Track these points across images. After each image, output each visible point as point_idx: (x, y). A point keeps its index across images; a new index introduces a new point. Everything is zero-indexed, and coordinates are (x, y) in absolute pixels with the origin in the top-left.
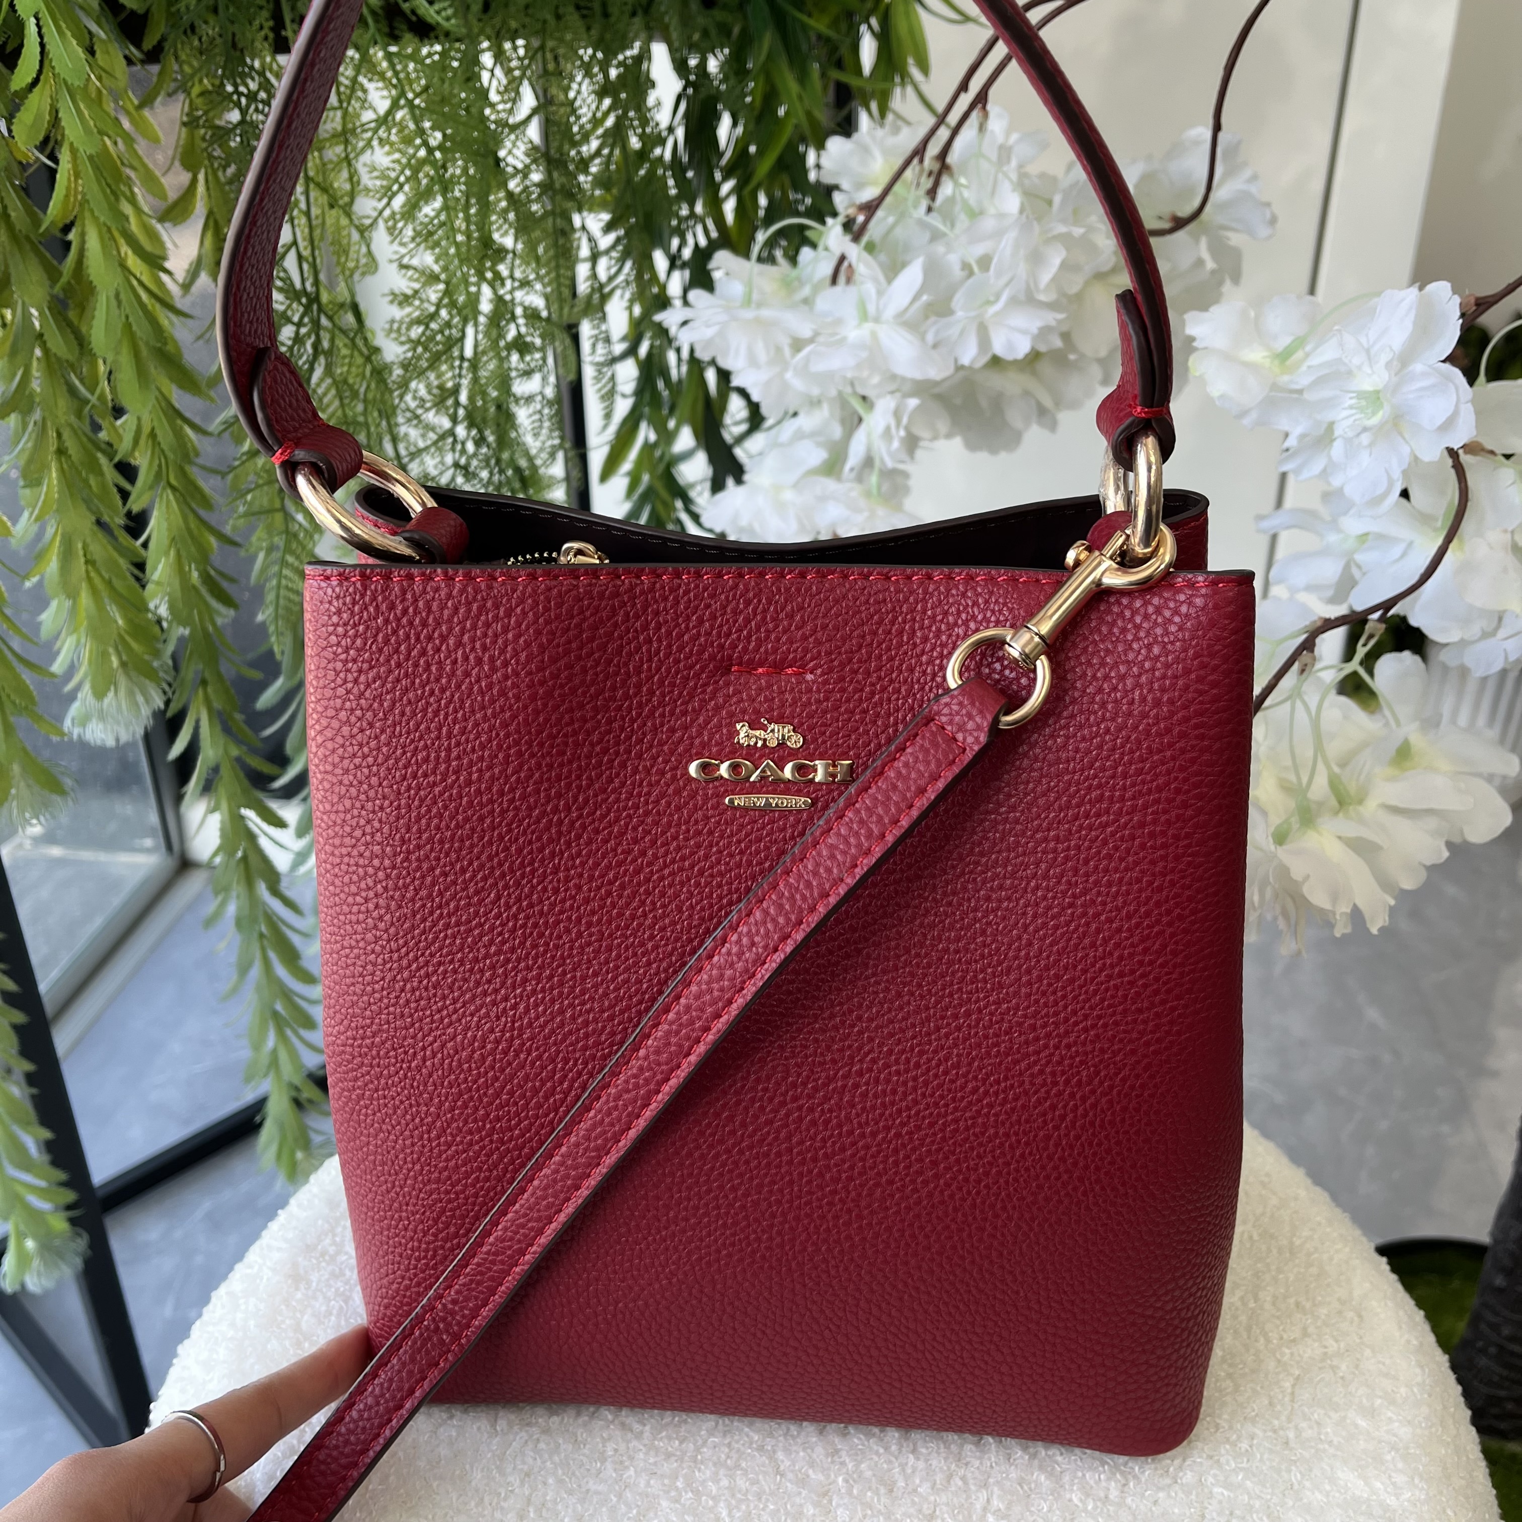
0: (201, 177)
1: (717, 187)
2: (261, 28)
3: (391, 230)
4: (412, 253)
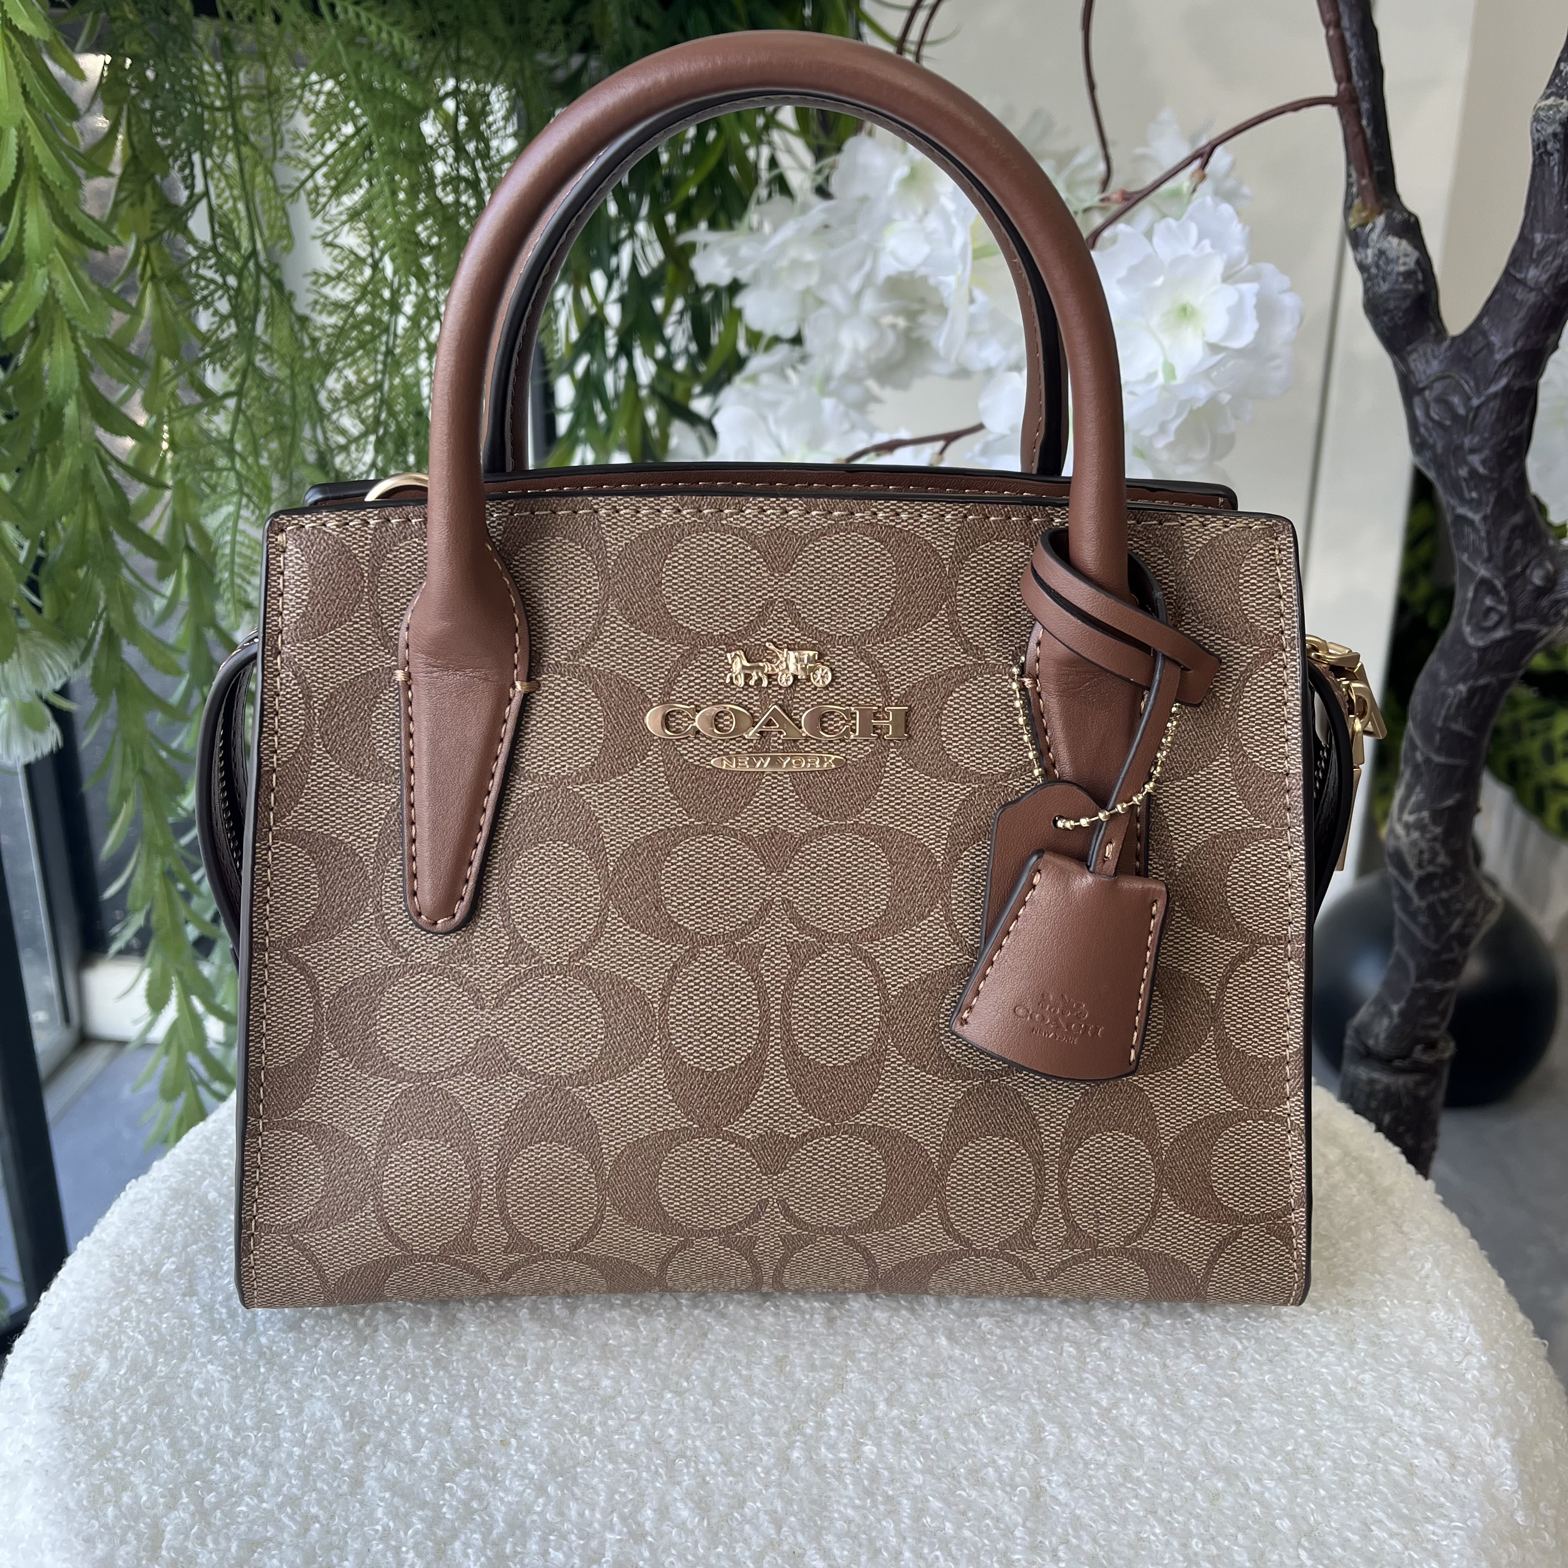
0: (124, 119)
3: (313, 205)
4: (336, 232)
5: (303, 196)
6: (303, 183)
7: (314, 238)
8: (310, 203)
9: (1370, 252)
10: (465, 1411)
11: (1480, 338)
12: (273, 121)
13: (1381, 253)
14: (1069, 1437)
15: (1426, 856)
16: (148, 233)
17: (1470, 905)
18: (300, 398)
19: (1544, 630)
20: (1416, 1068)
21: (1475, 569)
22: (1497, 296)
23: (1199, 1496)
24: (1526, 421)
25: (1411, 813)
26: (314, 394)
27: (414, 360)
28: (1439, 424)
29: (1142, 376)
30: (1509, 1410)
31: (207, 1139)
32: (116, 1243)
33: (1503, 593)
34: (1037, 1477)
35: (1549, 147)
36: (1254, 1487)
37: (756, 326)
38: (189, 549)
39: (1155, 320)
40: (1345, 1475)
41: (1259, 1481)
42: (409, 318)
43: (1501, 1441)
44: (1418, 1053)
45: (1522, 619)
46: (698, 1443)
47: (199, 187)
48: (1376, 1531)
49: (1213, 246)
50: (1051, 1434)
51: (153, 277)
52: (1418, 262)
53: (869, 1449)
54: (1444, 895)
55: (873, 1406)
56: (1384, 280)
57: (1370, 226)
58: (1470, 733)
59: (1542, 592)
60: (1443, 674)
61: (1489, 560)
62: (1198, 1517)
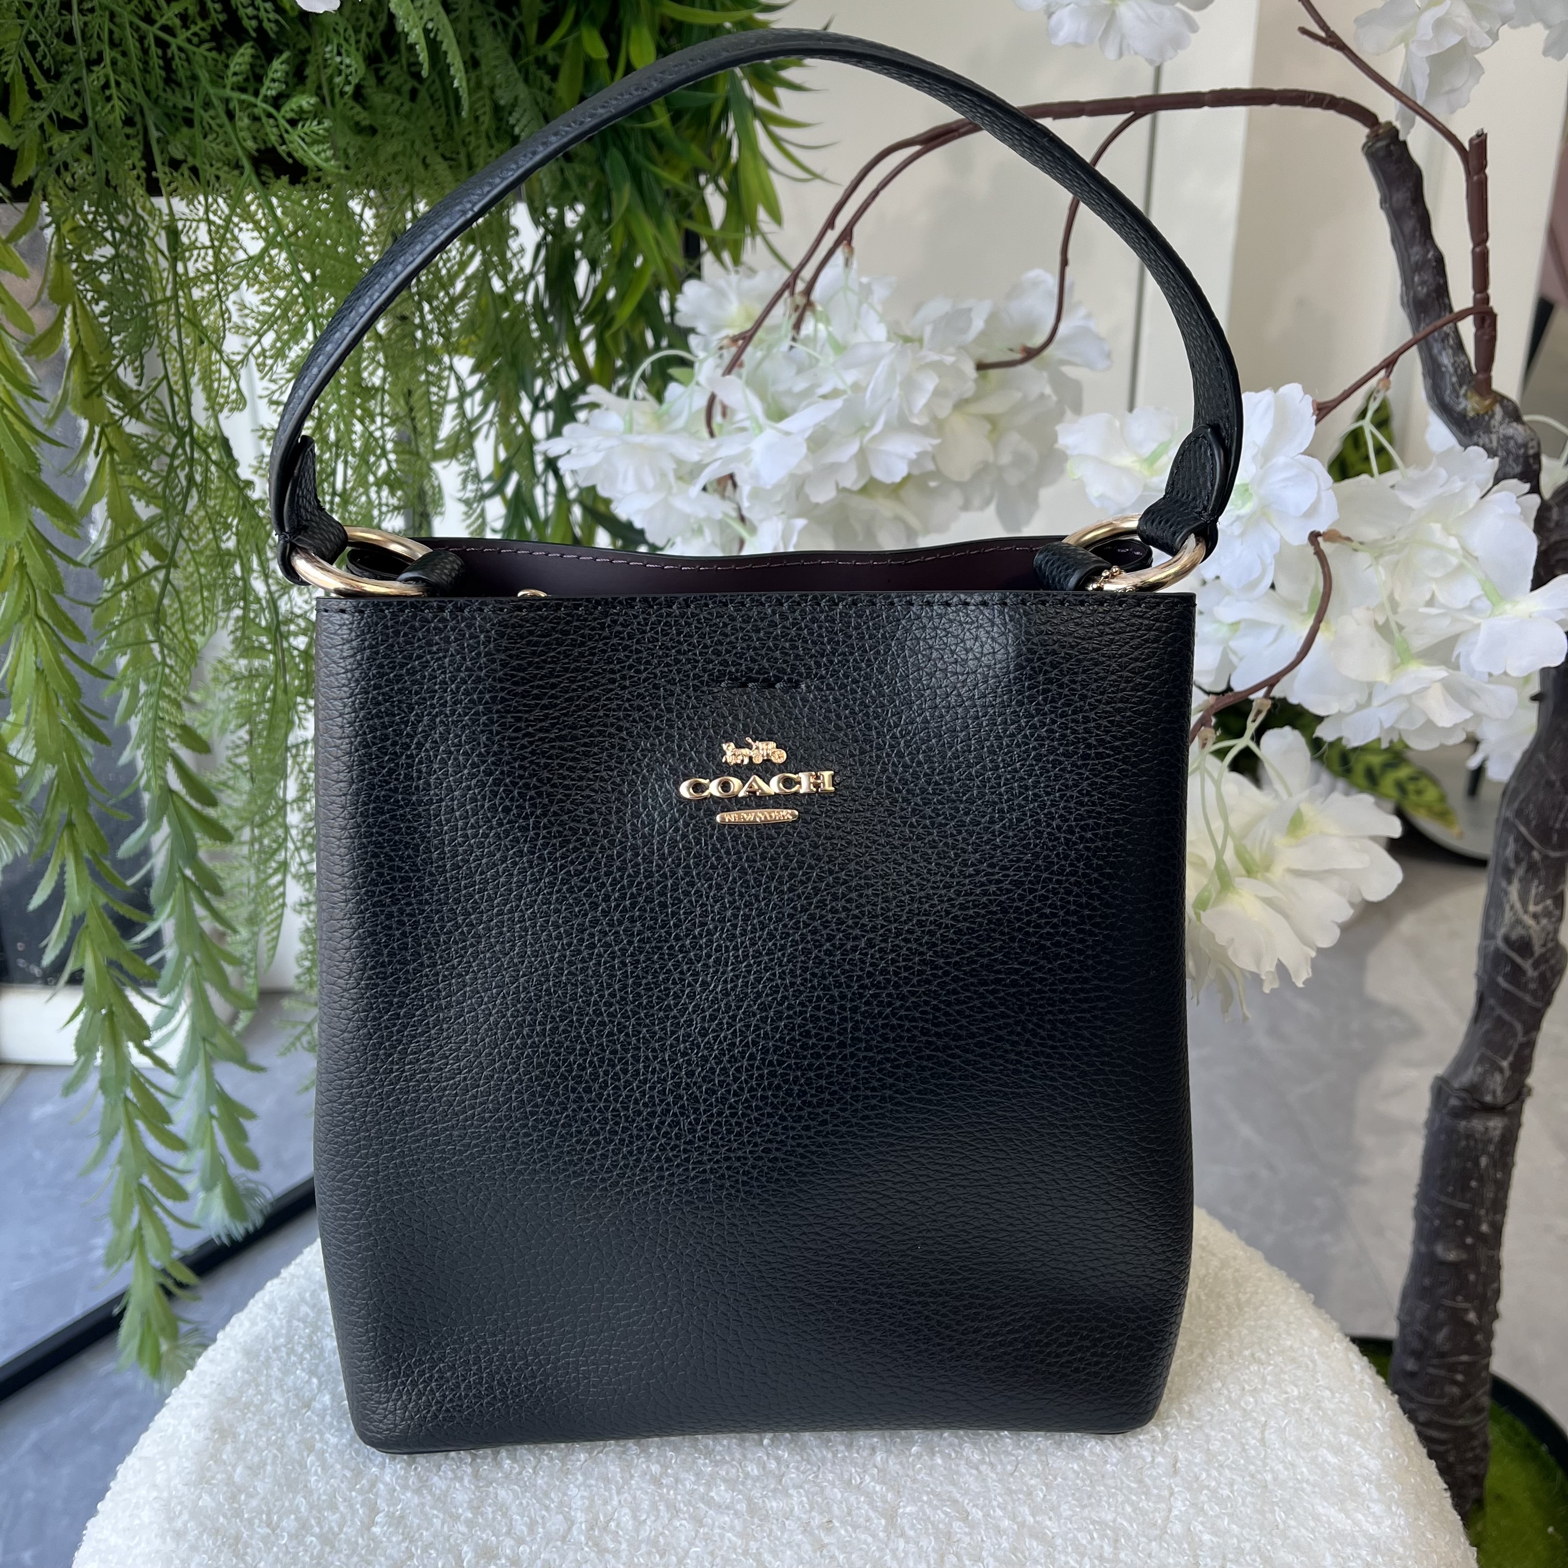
0: (69, 311)
1: (576, 332)
2: (134, 168)
3: (261, 367)
5: (252, 360)
6: (251, 350)
8: (258, 365)
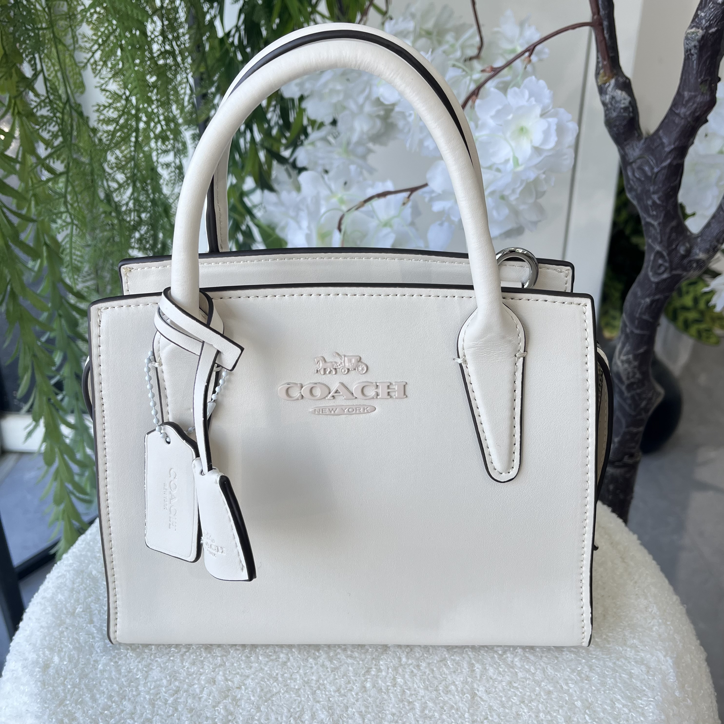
4: (106, 83)
5: (89, 66)
6: (89, 60)
7: (96, 87)
8: (93, 69)
9: (608, 97)
10: (221, 673)
11: (658, 140)
12: (72, 30)
13: (613, 98)
14: (485, 669)
15: (631, 375)
16: (15, 93)
17: (650, 395)
18: (96, 170)
19: (685, 274)
20: (625, 465)
21: (654, 246)
22: (666, 121)
23: (542, 693)
24: (679, 178)
25: (625, 355)
26: (101, 165)
27: (148, 144)
28: (639, 180)
29: (503, 160)
30: (671, 643)
31: (88, 544)
32: (52, 598)
33: (667, 258)
34: (472, 689)
35: (692, 51)
36: (565, 687)
37: (313, 117)
38: (46, 244)
39: (508, 134)
40: (603, 679)
41: (567, 684)
42: (145, 123)
43: (668, 658)
44: (626, 459)
45: (676, 269)
46: (325, 682)
47: (39, 67)
48: (617, 705)
49: (536, 101)
50: (478, 668)
51: (19, 113)
52: (630, 103)
53: (400, 680)
54: (638, 391)
55: (400, 658)
56: (614, 111)
57: (607, 84)
58: (651, 320)
59: (684, 257)
60: (639, 294)
61: (661, 242)
62: (542, 703)
